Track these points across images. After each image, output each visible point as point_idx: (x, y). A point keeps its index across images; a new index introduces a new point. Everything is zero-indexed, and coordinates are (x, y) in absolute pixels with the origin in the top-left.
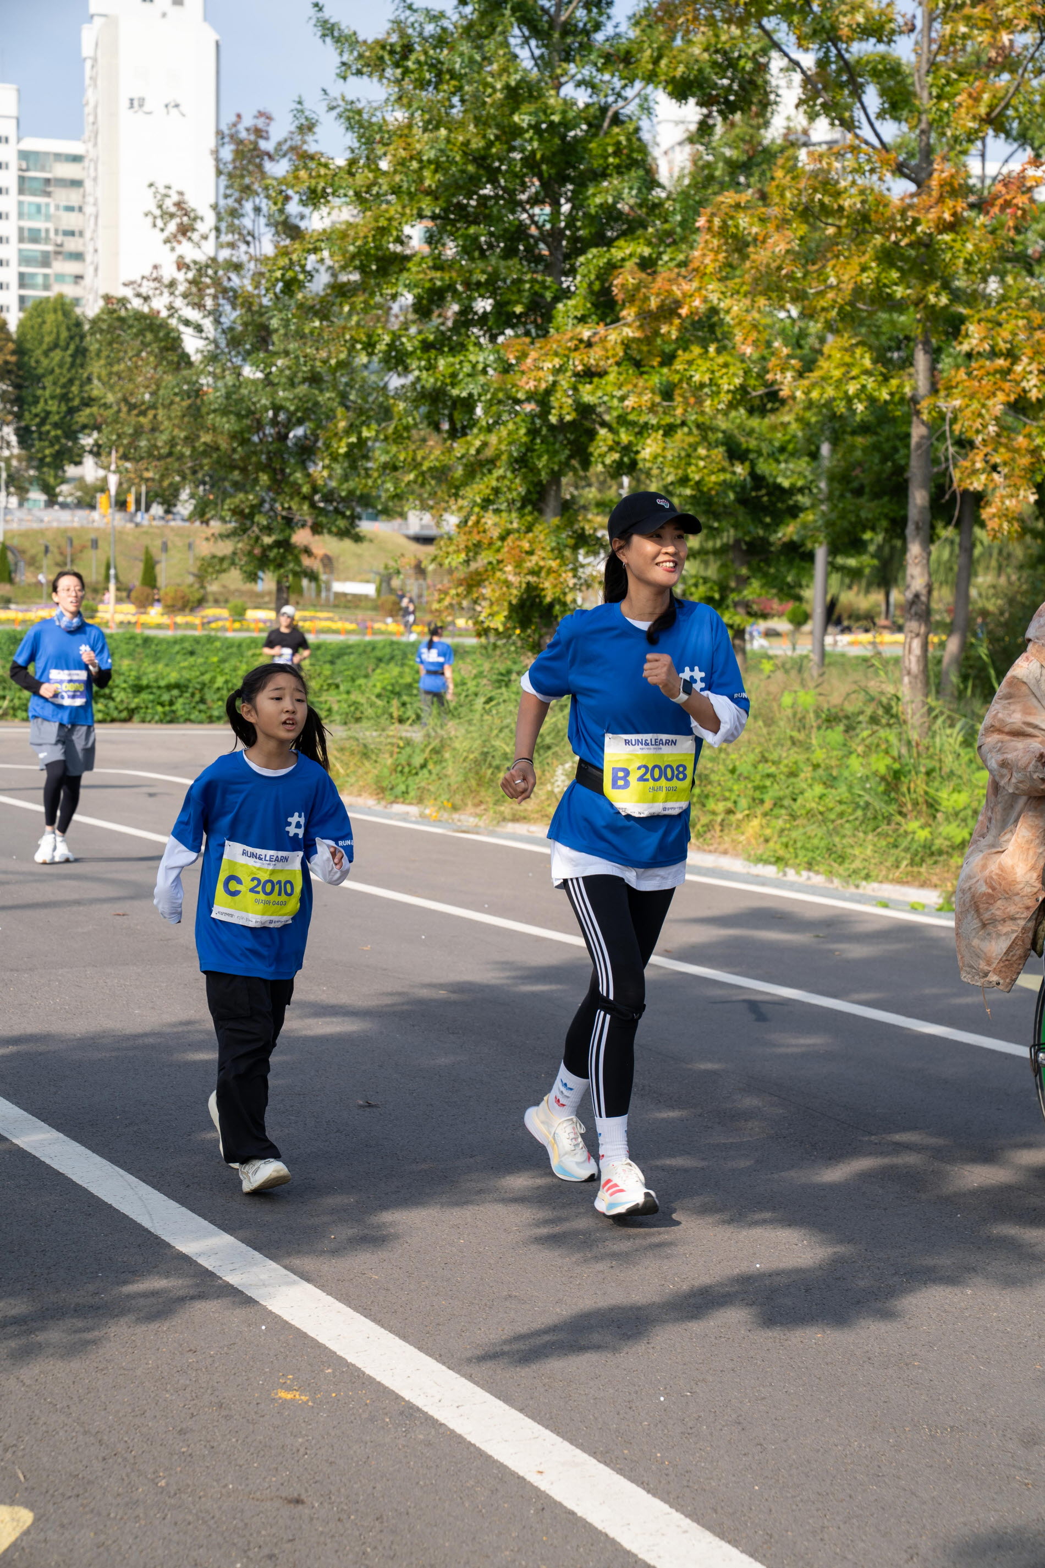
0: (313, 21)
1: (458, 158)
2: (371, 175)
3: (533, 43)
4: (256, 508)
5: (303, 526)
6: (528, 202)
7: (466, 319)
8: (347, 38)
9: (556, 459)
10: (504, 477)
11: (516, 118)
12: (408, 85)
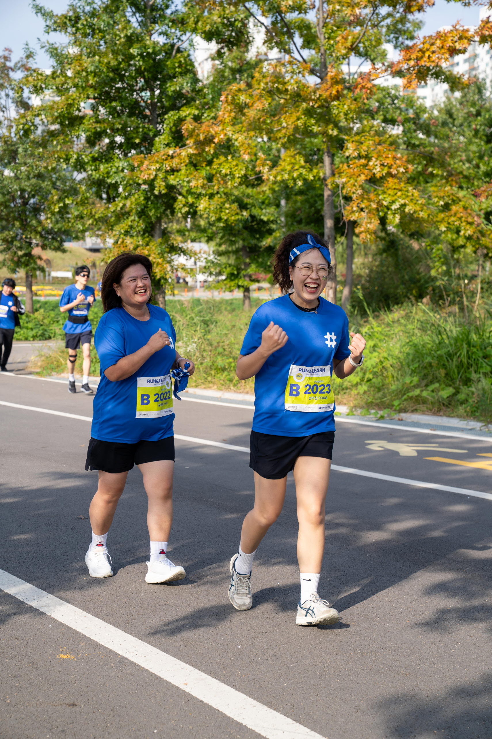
0: (31, 6)
1: (105, 70)
2: (63, 79)
3: (137, 15)
4: (14, 239)
5: (37, 245)
6: (139, 90)
7: (112, 146)
8: (48, 14)
9: (159, 211)
10: (134, 220)
11: (131, 51)
12: (79, 35)
